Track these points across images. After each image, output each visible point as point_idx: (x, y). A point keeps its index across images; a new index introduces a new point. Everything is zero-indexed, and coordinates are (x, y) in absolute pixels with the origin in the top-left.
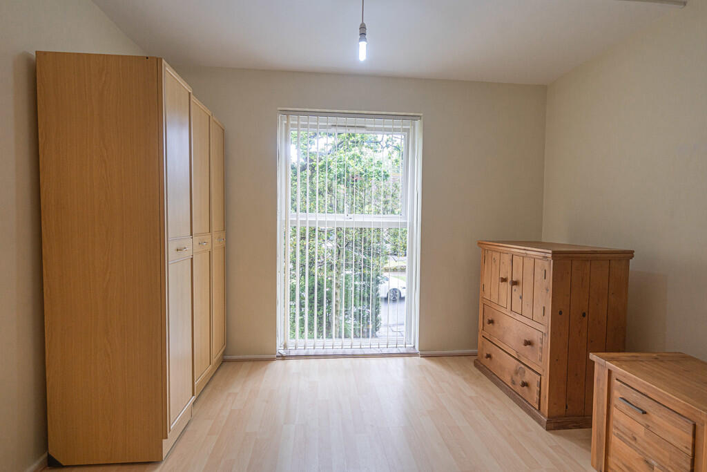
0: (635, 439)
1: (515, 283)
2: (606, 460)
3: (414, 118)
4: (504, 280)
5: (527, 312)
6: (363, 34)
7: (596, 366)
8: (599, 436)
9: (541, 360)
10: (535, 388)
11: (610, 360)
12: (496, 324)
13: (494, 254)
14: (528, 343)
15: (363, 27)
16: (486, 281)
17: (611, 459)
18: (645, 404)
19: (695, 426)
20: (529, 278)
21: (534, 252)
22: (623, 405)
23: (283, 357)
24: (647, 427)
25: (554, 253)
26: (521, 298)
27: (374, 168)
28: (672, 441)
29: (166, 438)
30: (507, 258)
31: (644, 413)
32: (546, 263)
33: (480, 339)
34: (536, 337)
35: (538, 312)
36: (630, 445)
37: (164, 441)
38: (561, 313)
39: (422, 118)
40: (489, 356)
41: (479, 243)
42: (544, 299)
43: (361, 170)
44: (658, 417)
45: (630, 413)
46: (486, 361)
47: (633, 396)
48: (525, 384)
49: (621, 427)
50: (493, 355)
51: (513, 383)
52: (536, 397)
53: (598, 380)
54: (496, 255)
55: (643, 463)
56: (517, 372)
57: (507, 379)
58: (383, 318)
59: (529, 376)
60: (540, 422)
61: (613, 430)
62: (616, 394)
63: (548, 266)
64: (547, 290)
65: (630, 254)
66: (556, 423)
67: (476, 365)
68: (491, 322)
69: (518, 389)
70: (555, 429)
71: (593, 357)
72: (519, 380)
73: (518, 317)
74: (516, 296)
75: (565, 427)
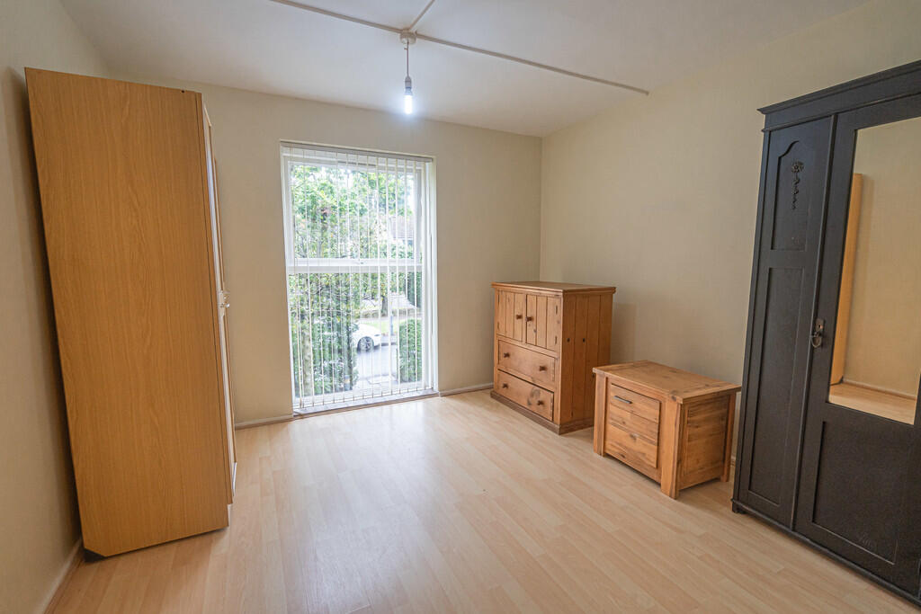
0: (624, 423)
1: (530, 319)
2: (604, 443)
3: (427, 159)
4: (519, 317)
5: (541, 342)
6: (409, 88)
7: (597, 377)
8: (599, 429)
9: (554, 381)
10: (549, 404)
11: (607, 370)
12: (511, 356)
13: (508, 294)
14: (543, 368)
15: (408, 81)
16: (500, 319)
17: (608, 442)
18: (630, 396)
19: (661, 404)
20: (542, 314)
21: (546, 292)
22: (616, 401)
23: (301, 416)
24: (632, 412)
25: (564, 292)
26: (535, 331)
27: (349, 200)
28: (647, 417)
29: (232, 502)
30: (521, 298)
31: (631, 403)
32: (557, 301)
33: (496, 372)
34: (549, 362)
35: (551, 341)
36: (621, 428)
37: (229, 506)
38: (568, 340)
39: (435, 160)
40: (506, 386)
41: (493, 285)
42: (556, 330)
43: (335, 204)
44: (639, 404)
45: (622, 406)
46: (503, 392)
47: (623, 393)
48: (541, 403)
49: (615, 418)
50: (510, 385)
51: (529, 404)
52: (550, 411)
53: (599, 387)
54: (510, 296)
55: (630, 438)
56: (532, 395)
57: (524, 402)
58: (360, 371)
59: (544, 396)
60: (553, 429)
61: (609, 421)
62: (611, 394)
63: (560, 303)
64: (559, 322)
65: (613, 290)
66: (566, 429)
67: (493, 396)
68: (507, 355)
69: (535, 408)
70: (566, 432)
71: (595, 370)
72: (535, 401)
73: (533, 348)
74: (531, 330)
75: (572, 430)
